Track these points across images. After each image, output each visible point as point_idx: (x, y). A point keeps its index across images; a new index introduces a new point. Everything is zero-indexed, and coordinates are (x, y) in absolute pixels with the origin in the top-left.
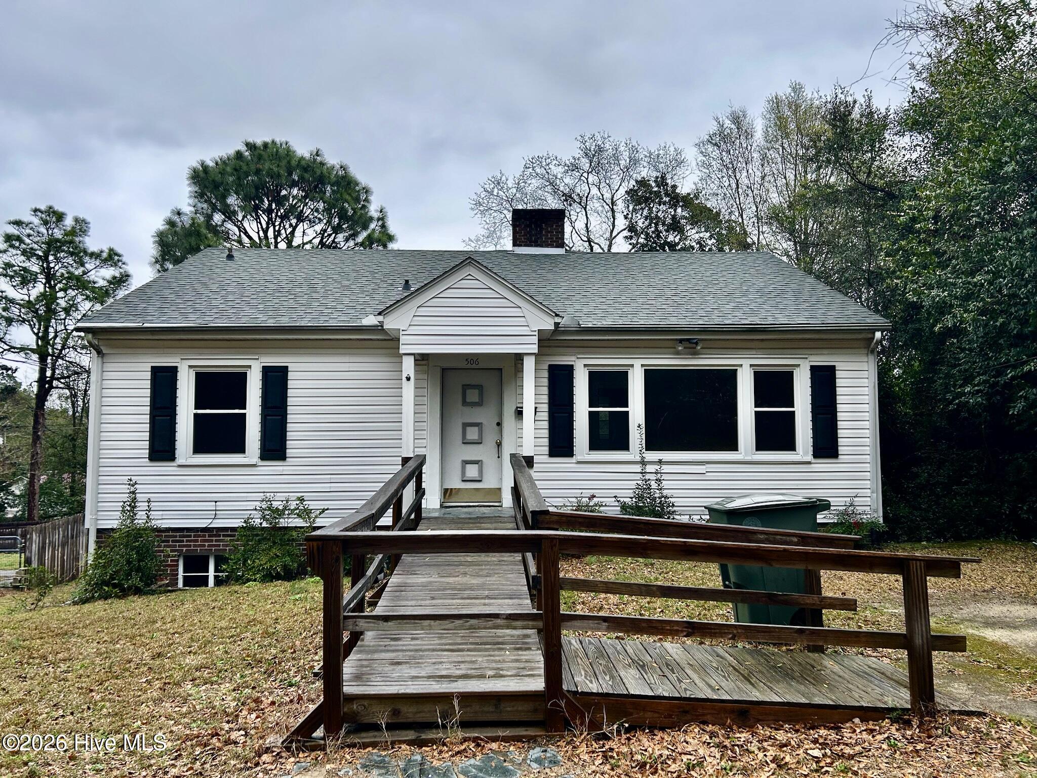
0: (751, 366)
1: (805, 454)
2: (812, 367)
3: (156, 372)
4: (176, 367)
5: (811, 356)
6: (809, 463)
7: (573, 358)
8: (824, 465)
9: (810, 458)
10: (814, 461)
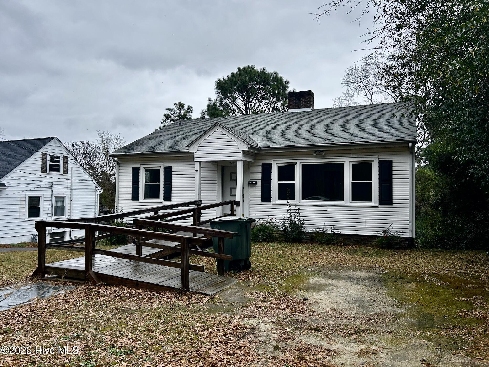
0: (350, 161)
1: (376, 202)
2: (380, 161)
3: (133, 169)
4: (139, 168)
5: (379, 156)
6: (377, 207)
7: (272, 160)
8: (386, 209)
9: (377, 204)
10: (380, 206)
